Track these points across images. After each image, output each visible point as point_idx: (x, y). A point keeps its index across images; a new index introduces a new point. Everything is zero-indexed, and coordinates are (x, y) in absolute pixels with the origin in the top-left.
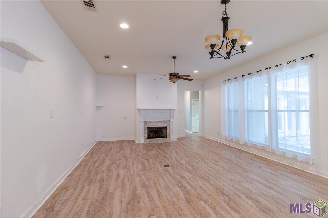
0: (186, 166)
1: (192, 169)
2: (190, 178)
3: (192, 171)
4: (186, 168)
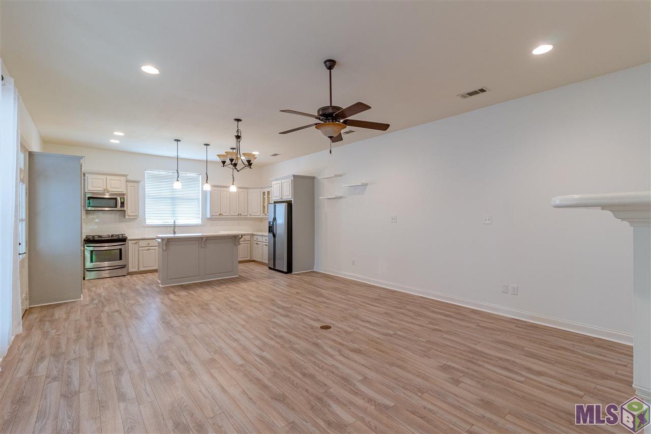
0: (288, 333)
1: (275, 330)
2: (274, 317)
3: (274, 328)
4: (286, 330)
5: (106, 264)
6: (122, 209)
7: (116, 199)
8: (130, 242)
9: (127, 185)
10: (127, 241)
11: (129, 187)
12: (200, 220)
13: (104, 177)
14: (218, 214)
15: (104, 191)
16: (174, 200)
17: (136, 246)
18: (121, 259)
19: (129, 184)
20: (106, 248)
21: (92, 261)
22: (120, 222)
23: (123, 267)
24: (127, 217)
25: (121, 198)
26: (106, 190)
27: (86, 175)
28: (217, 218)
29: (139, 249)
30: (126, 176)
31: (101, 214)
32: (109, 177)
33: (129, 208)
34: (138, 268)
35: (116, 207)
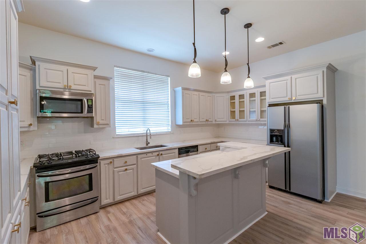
5: (67, 201)
6: (89, 115)
7: (81, 100)
8: (102, 163)
9: (95, 83)
10: (99, 161)
11: (97, 85)
12: (170, 128)
13: (64, 68)
14: (190, 120)
15: (65, 88)
16: (144, 104)
17: (111, 166)
18: (91, 189)
19: (98, 81)
20: (67, 176)
21: (47, 200)
22: (85, 132)
23: (94, 200)
24: (95, 126)
25: (87, 100)
26: (68, 88)
27: (37, 63)
28: (188, 125)
29: (114, 171)
30: (94, 69)
31: (59, 123)
32: (71, 69)
33: (98, 115)
34: (114, 199)
35: (82, 112)
